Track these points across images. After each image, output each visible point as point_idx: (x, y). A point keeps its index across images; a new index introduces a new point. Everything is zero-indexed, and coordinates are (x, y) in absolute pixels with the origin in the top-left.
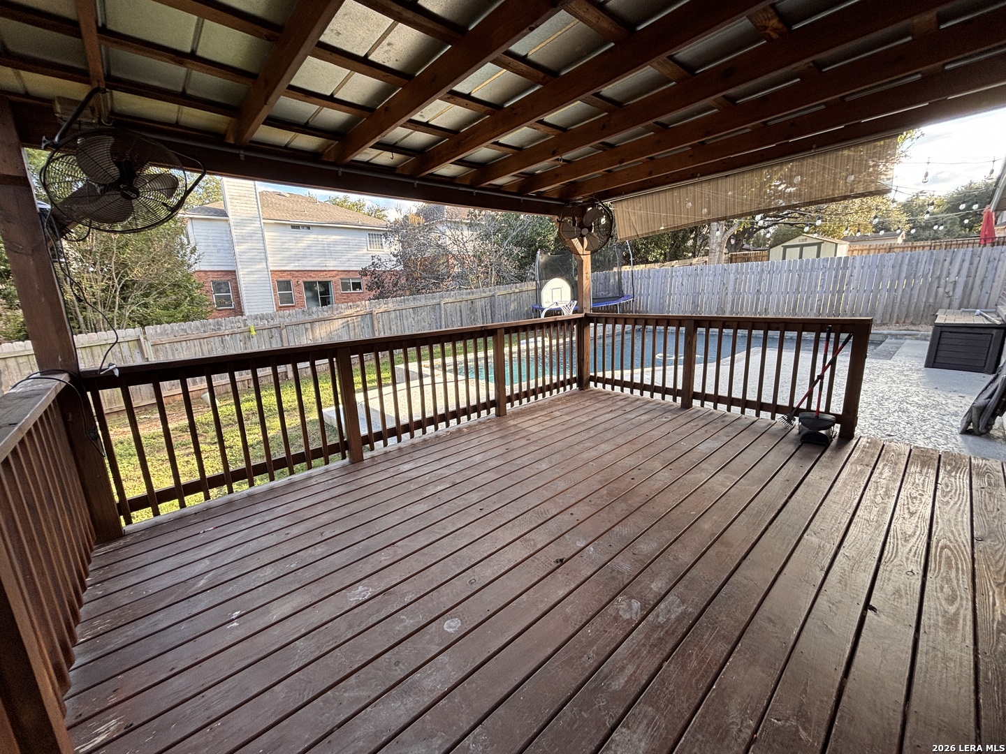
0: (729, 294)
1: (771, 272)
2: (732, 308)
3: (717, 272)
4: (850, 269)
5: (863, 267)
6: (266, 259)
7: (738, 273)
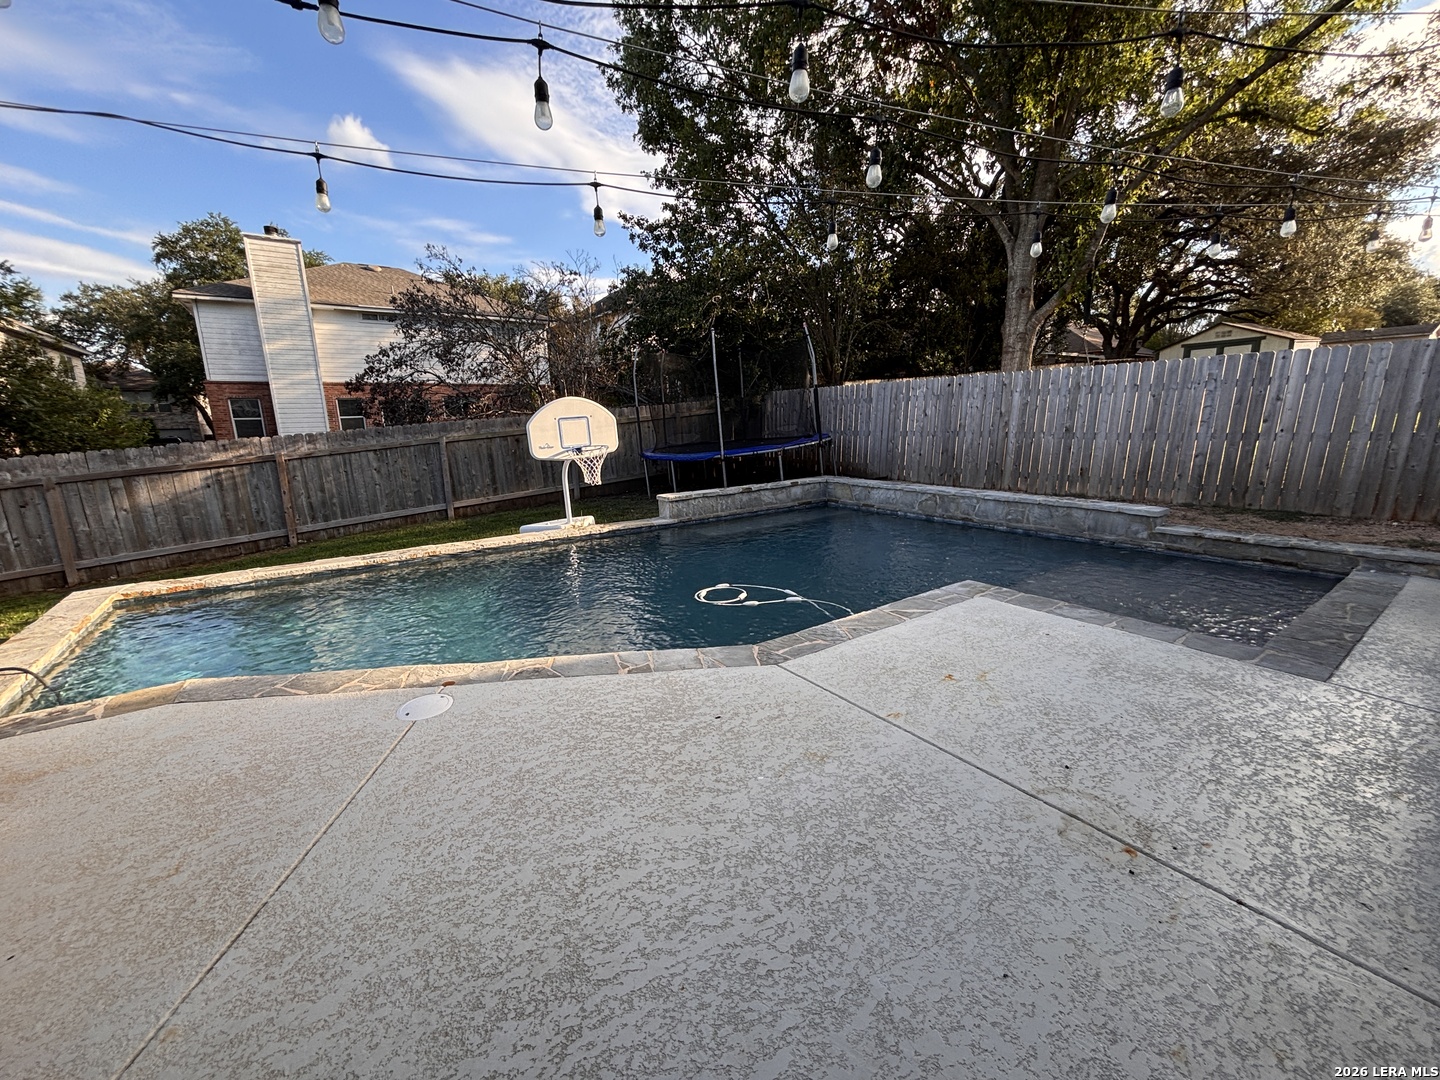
0: (1011, 435)
1: (1095, 389)
2: (1016, 464)
3: (990, 391)
4: (1275, 383)
5: (1307, 379)
6: (317, 365)
7: (1029, 392)
